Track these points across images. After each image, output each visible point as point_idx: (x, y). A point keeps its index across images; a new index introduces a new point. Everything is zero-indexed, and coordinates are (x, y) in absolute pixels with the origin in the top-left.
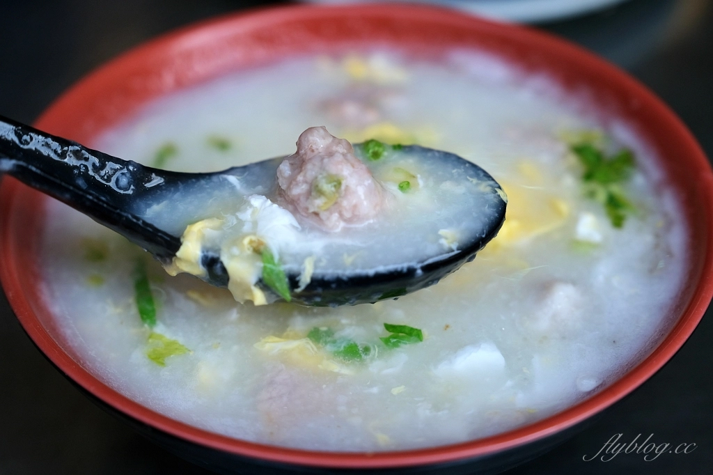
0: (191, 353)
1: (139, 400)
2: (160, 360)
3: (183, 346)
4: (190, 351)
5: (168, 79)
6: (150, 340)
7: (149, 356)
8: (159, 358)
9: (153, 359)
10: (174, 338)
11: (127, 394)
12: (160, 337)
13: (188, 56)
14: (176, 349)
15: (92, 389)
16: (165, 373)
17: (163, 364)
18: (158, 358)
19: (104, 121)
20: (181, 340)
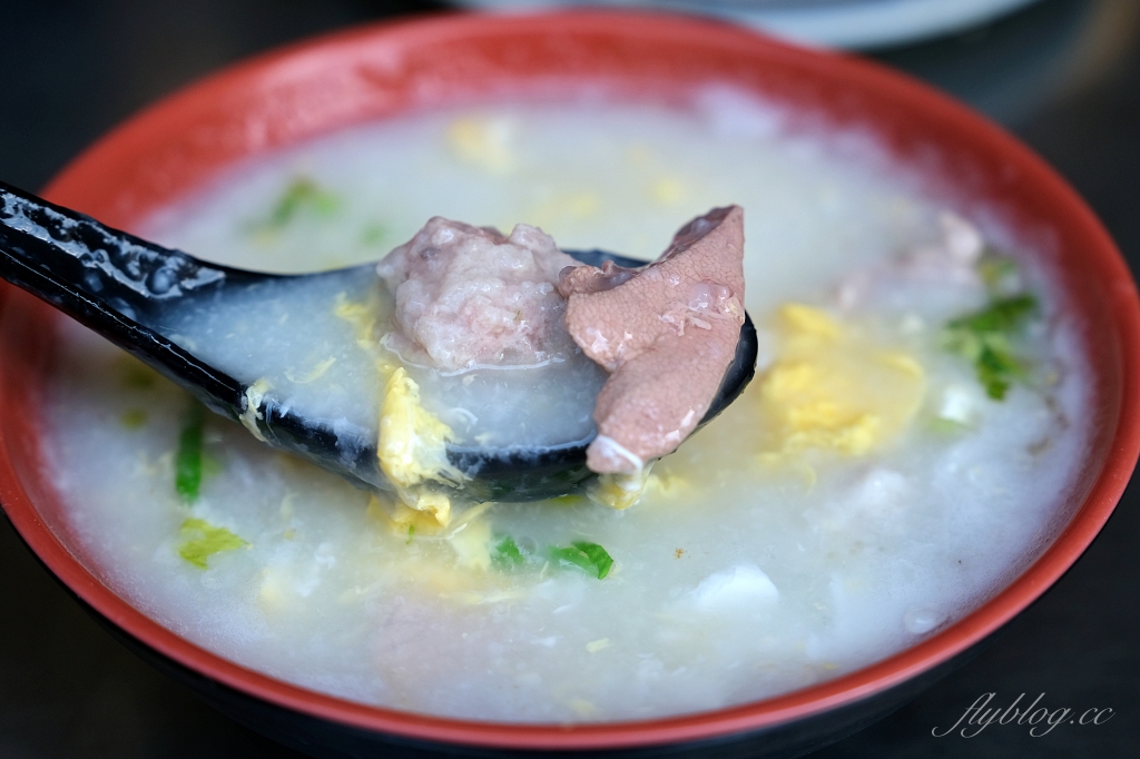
0: (250, 547)
1: (184, 631)
2: (200, 560)
3: (235, 536)
4: (247, 543)
5: (256, 132)
6: (185, 530)
7: (182, 553)
8: (198, 556)
9: (188, 558)
10: (220, 525)
11: (165, 623)
12: (199, 523)
13: (288, 93)
14: (226, 541)
15: (120, 620)
16: (209, 579)
17: (203, 565)
18: (196, 557)
19: (151, 196)
20: (231, 526)
